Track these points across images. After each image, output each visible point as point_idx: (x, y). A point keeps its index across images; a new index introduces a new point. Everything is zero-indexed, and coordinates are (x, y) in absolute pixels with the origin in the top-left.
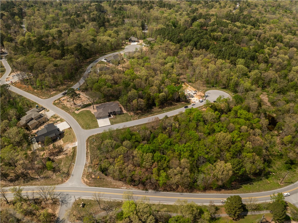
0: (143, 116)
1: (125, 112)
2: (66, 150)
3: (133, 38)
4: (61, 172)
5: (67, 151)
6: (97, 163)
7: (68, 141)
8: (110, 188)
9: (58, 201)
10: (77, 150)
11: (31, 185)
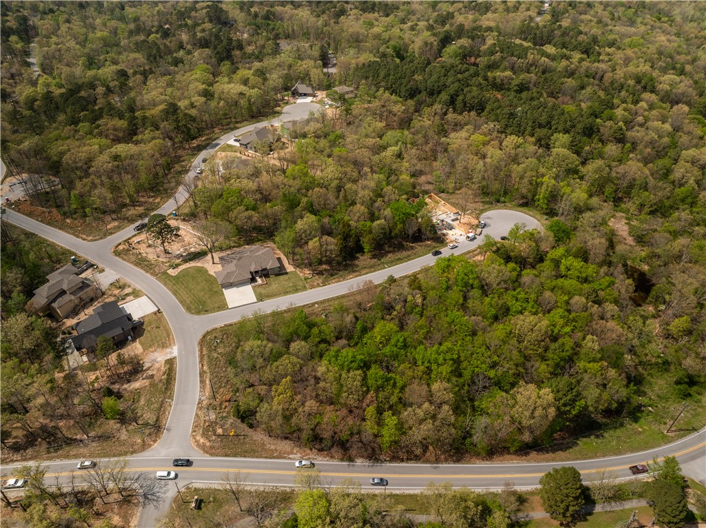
0: (334, 279)
1: (290, 268)
2: (151, 367)
3: (302, 88)
4: (140, 422)
5: (151, 369)
6: (228, 397)
7: (153, 344)
8: (261, 457)
9: (135, 495)
10: (178, 367)
11: (67, 457)
